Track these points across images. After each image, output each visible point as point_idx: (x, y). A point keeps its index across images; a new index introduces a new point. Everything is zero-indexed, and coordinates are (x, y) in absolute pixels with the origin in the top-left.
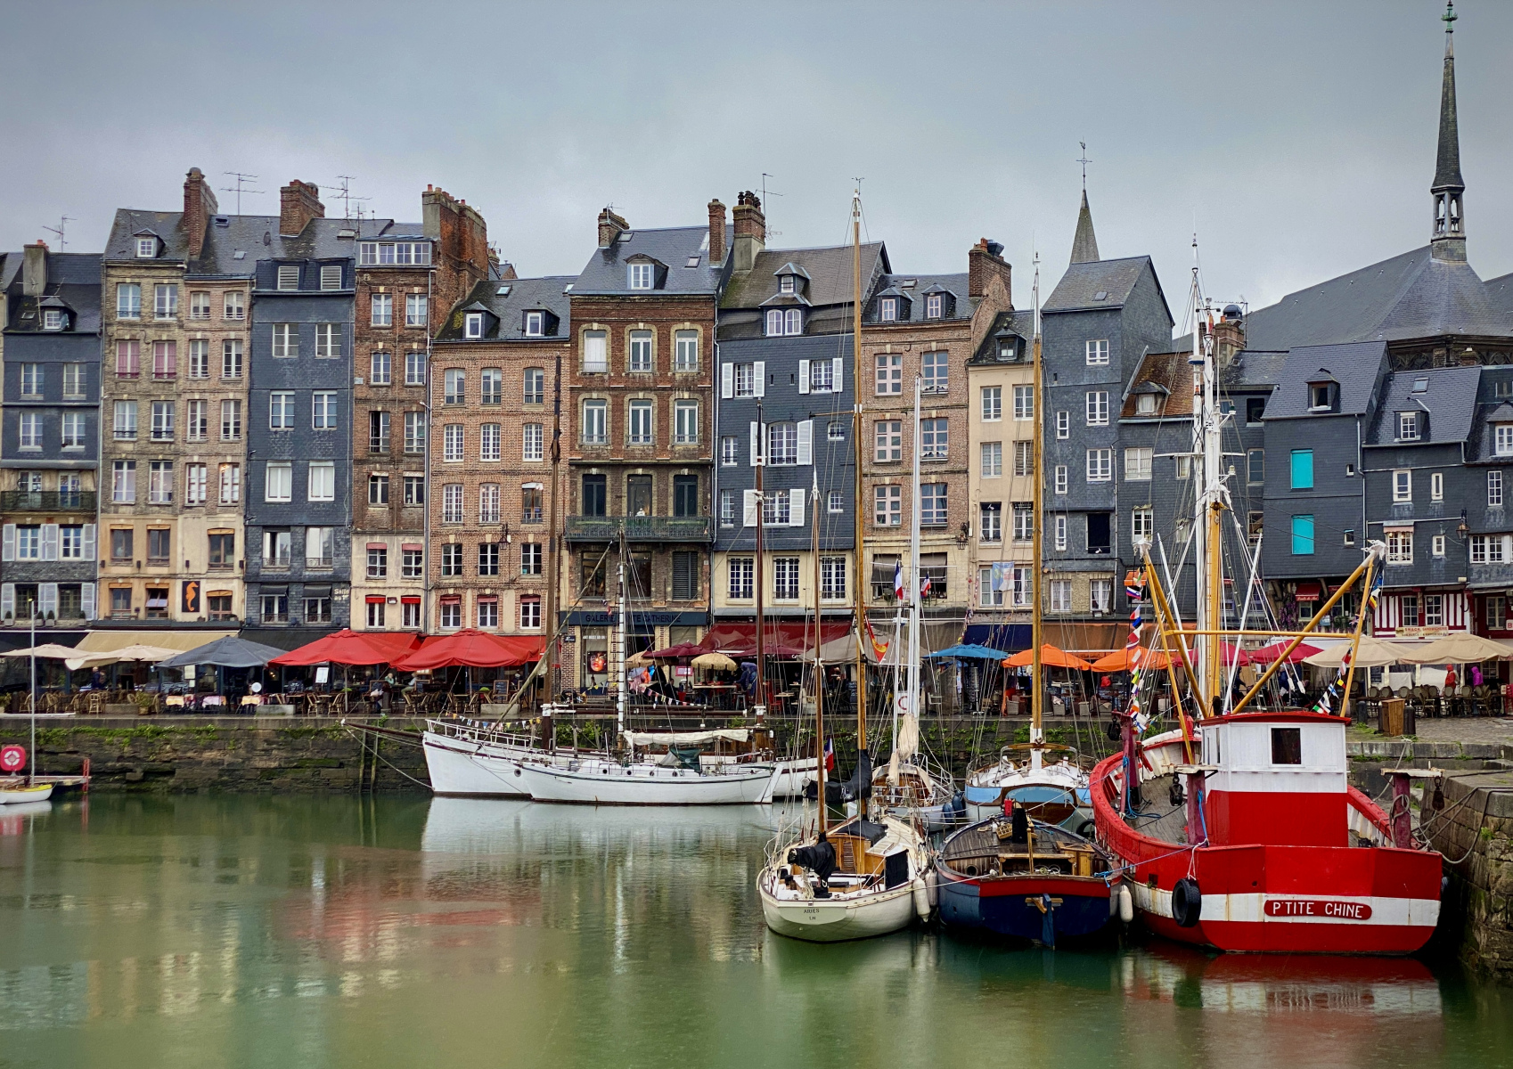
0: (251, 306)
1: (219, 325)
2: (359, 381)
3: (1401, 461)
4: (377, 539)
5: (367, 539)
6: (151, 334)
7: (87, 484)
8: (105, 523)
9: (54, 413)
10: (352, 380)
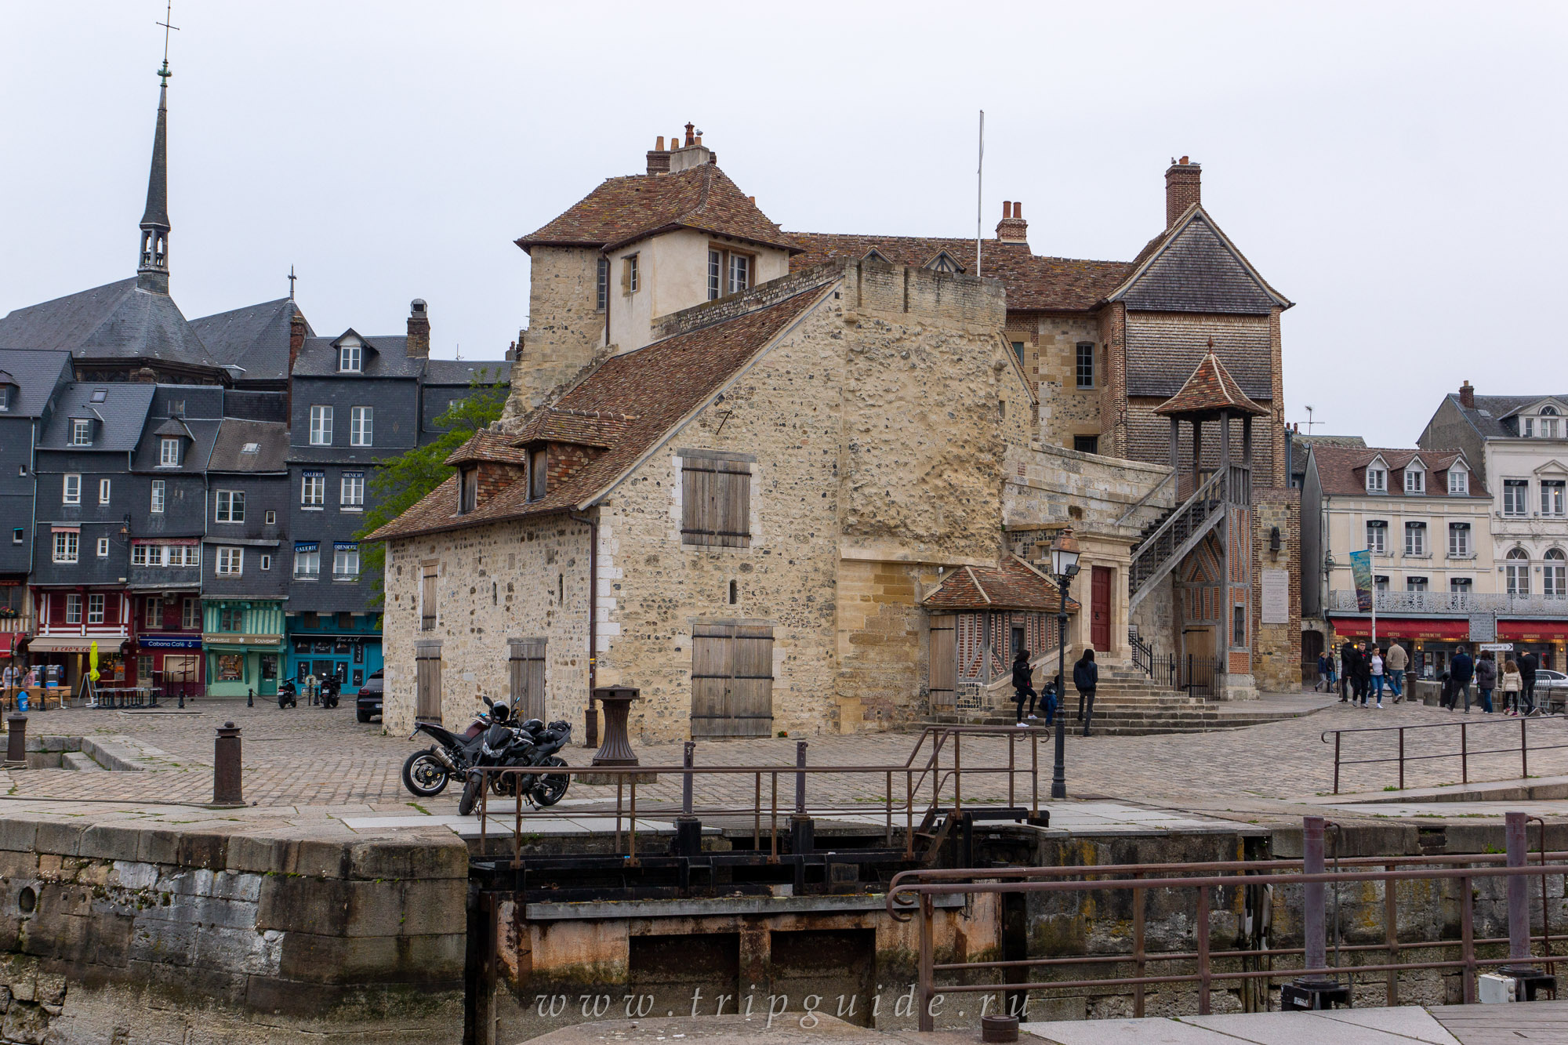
3: (72, 464)
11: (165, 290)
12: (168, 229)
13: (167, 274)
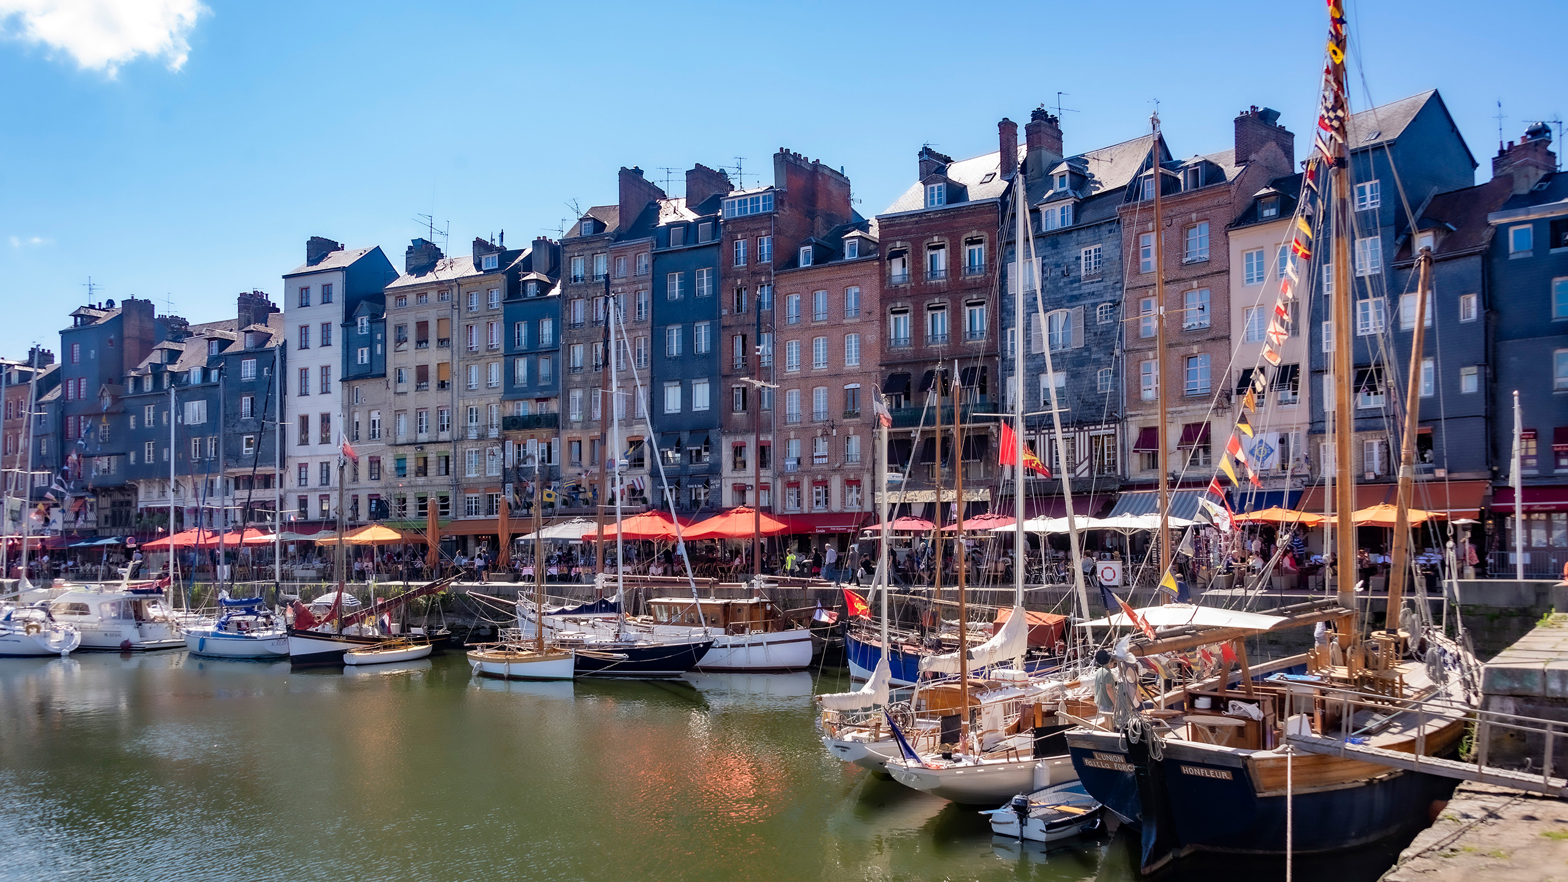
0: (653, 263)
1: (632, 280)
2: (725, 312)
4: (739, 439)
5: (732, 439)
6: (590, 291)
7: (554, 407)
8: (565, 436)
9: (533, 357)
10: (720, 313)
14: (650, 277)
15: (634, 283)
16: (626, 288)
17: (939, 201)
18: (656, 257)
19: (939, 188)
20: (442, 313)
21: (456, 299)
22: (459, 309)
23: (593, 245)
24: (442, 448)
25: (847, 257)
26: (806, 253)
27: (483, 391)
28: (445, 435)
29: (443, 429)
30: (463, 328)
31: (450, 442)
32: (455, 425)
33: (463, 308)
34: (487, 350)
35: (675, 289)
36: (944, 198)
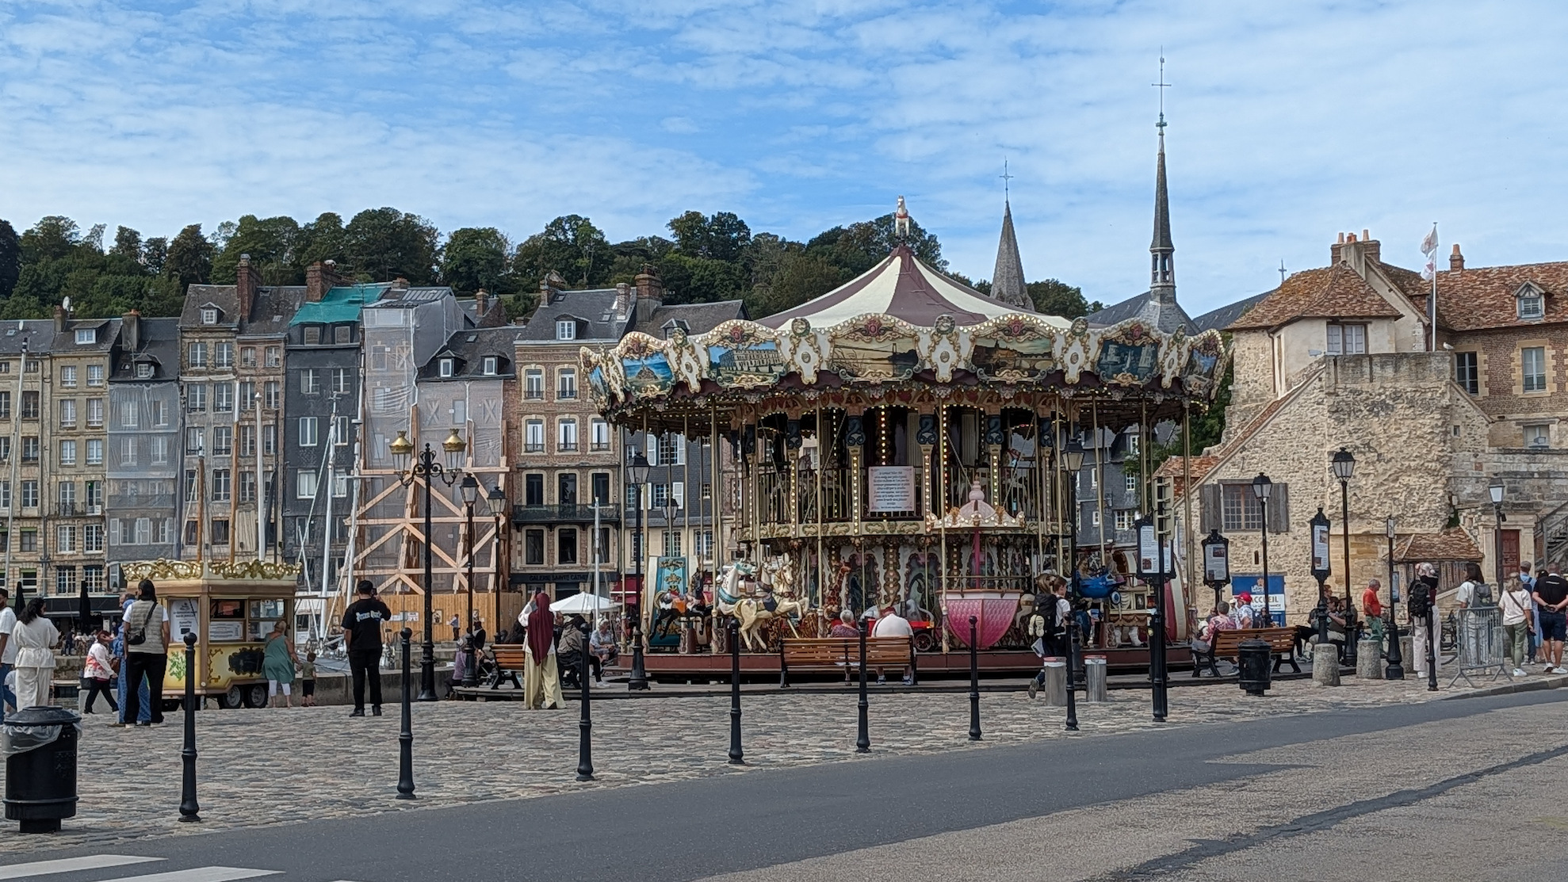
0: (286, 358)
1: (262, 372)
6: (214, 379)
7: (169, 487)
9: (145, 438)
11: (1173, 300)
12: (1173, 250)
13: (1174, 287)
14: (282, 371)
15: (264, 375)
16: (255, 378)
17: (569, 336)
18: (288, 351)
19: (569, 325)
20: (28, 387)
21: (47, 373)
22: (52, 382)
23: (217, 335)
24: (27, 524)
25: (485, 373)
26: (446, 364)
27: (81, 466)
28: (33, 512)
29: (26, 504)
30: (57, 404)
31: (38, 518)
32: (46, 501)
33: (57, 382)
34: (87, 427)
35: (308, 383)
36: (573, 332)
